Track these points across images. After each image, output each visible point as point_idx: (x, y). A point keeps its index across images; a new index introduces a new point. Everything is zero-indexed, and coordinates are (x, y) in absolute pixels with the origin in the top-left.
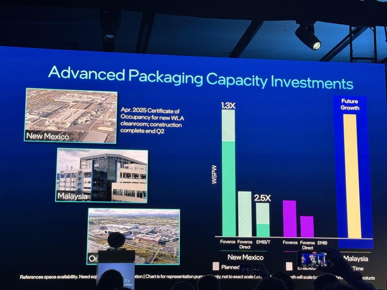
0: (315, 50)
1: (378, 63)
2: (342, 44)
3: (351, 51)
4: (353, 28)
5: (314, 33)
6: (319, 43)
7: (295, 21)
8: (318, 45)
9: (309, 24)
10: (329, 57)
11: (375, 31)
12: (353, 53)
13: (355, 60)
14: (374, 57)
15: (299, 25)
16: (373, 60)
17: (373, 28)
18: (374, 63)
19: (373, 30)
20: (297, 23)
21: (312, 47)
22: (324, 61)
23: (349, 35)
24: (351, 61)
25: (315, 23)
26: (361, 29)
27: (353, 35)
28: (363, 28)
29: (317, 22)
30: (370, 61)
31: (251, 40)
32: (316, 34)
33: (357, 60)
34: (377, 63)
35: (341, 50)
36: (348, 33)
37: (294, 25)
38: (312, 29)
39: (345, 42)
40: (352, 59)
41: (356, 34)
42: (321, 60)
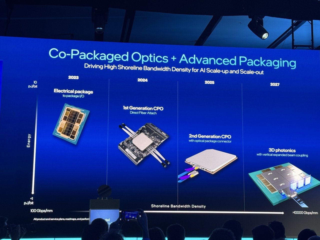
0: (264, 39)
1: (315, 50)
2: (286, 34)
3: (293, 40)
4: (294, 21)
5: (263, 26)
6: (267, 33)
7: (248, 16)
8: (266, 35)
9: (259, 18)
10: (275, 45)
11: (312, 24)
12: (294, 41)
13: (296, 48)
14: (311, 45)
15: (251, 19)
16: (311, 48)
17: (310, 22)
18: (311, 50)
19: (311, 23)
20: (249, 18)
21: (261, 37)
22: (271, 48)
23: (292, 27)
24: (293, 48)
25: (264, 17)
26: (301, 22)
27: (294, 27)
28: (302, 21)
29: (266, 17)
30: (308, 47)
31: (212, 31)
32: (265, 27)
33: (298, 47)
34: (313, 50)
35: (285, 39)
36: (290, 25)
37: (247, 19)
38: (262, 23)
39: (288, 33)
40: (294, 46)
41: (297, 26)
42: (268, 48)
